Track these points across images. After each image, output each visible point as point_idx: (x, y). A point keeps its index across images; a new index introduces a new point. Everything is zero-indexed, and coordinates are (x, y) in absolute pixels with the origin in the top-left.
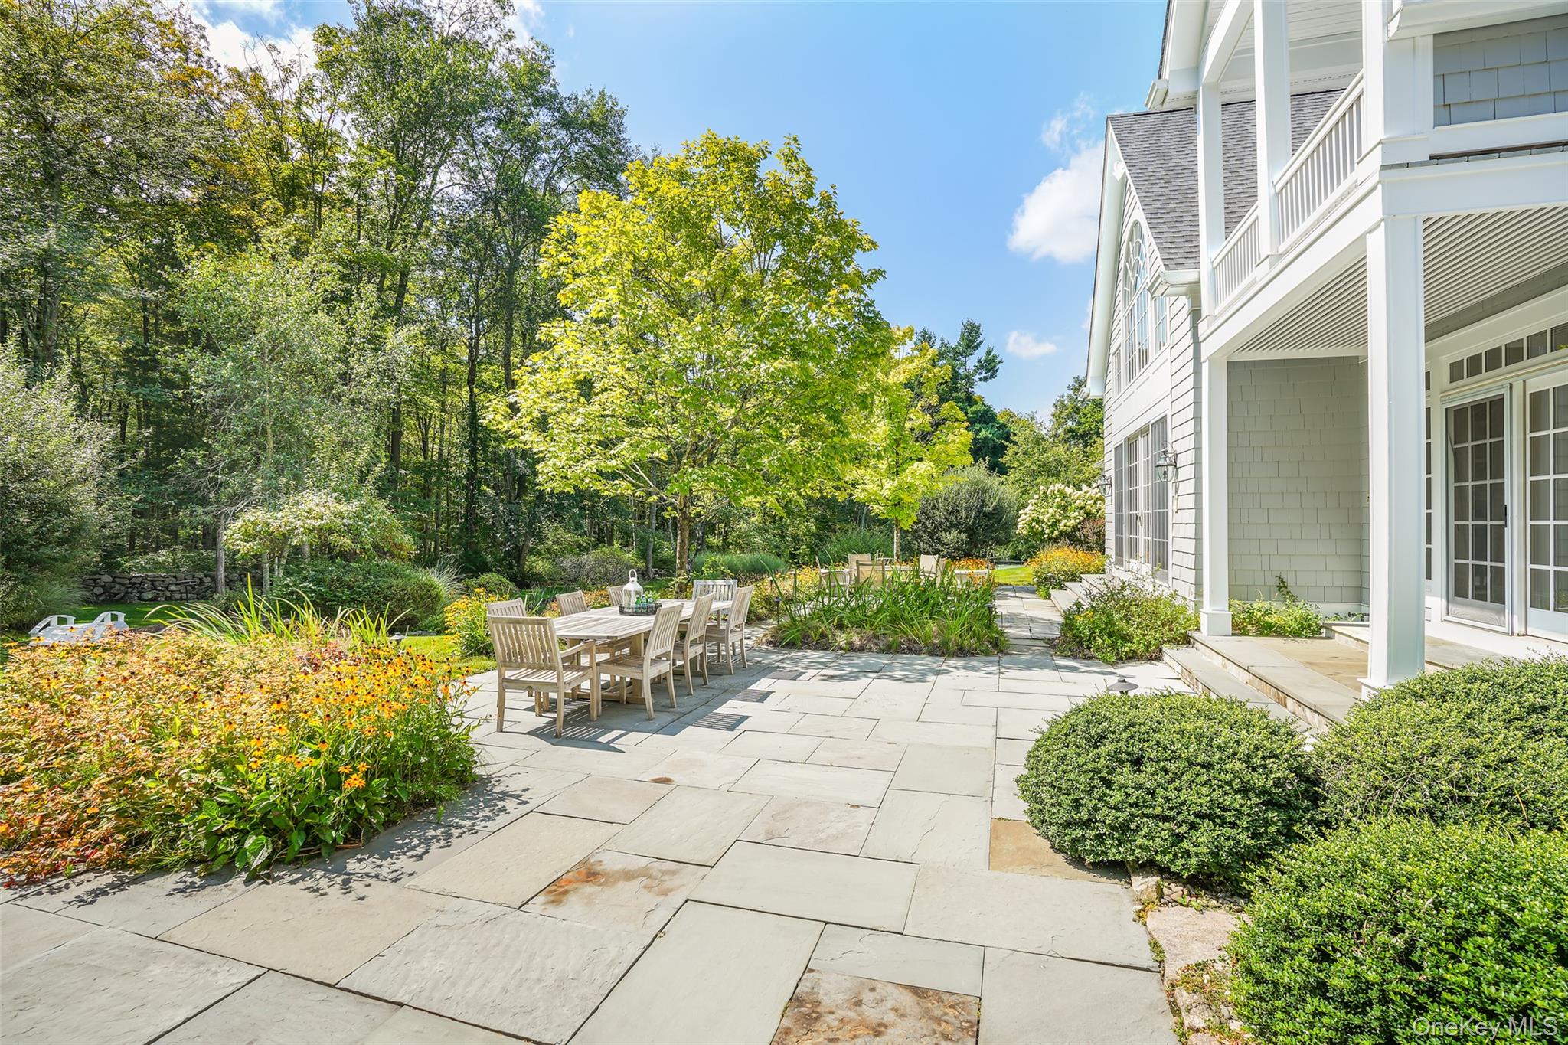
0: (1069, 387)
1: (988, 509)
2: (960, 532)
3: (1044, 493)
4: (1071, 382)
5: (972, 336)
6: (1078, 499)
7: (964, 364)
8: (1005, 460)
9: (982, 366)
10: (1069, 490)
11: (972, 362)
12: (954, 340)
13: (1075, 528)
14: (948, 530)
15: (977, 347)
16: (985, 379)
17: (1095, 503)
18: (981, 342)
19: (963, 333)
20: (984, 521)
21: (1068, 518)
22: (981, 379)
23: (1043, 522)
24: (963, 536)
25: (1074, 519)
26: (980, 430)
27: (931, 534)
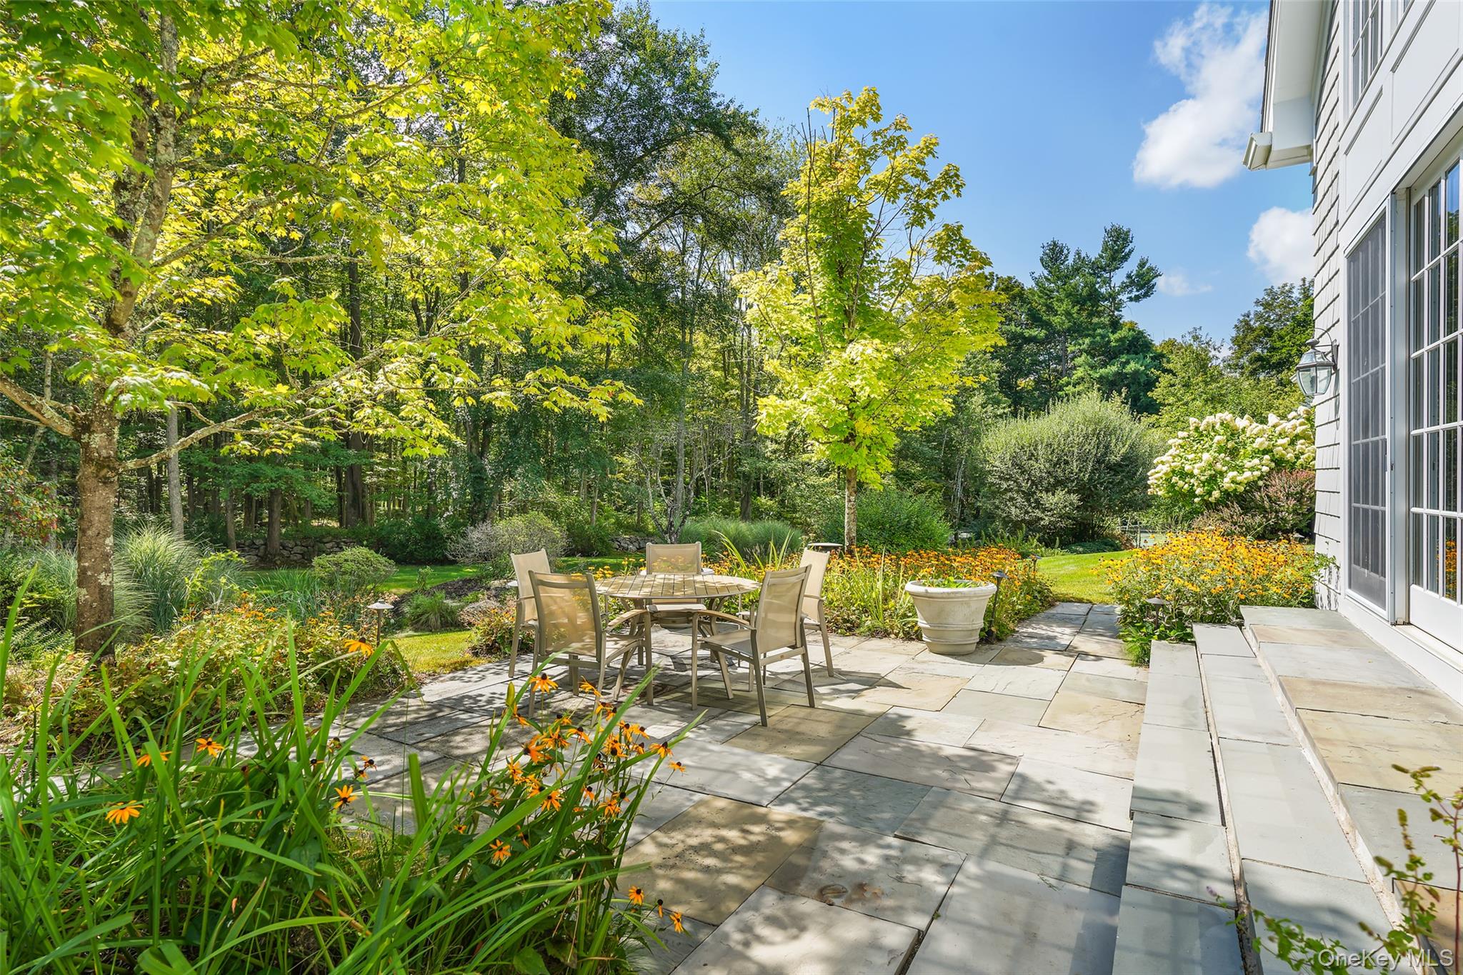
0: (1257, 302)
1: (1114, 459)
2: (1069, 492)
3: (1197, 429)
4: (1261, 295)
5: (1118, 246)
6: (1257, 436)
7: (1107, 282)
8: (1156, 394)
9: (1132, 283)
10: (1241, 423)
11: (1119, 278)
12: (1094, 251)
13: (1252, 486)
14: (1051, 489)
15: (1125, 258)
16: (1137, 299)
17: (1292, 443)
18: (1131, 252)
19: (1106, 242)
20: (1107, 477)
21: (1241, 469)
22: (1131, 299)
23: (1192, 475)
24: (1074, 498)
25: (1251, 469)
26: (1128, 362)
27: (1028, 495)
